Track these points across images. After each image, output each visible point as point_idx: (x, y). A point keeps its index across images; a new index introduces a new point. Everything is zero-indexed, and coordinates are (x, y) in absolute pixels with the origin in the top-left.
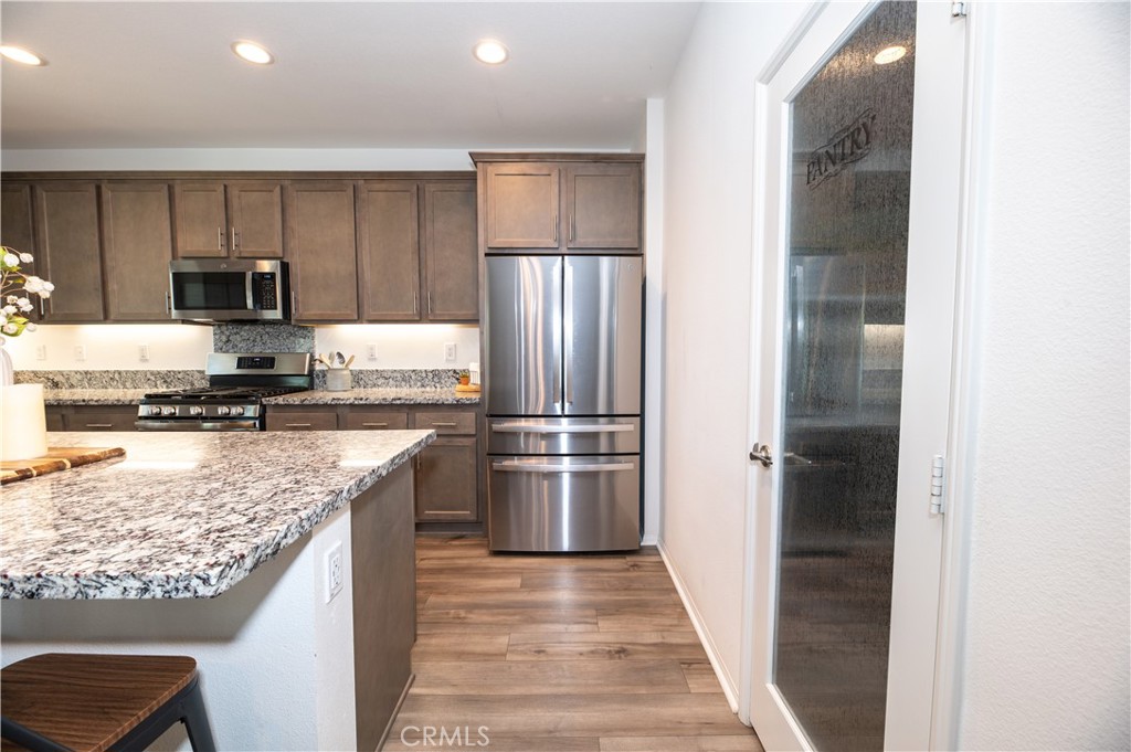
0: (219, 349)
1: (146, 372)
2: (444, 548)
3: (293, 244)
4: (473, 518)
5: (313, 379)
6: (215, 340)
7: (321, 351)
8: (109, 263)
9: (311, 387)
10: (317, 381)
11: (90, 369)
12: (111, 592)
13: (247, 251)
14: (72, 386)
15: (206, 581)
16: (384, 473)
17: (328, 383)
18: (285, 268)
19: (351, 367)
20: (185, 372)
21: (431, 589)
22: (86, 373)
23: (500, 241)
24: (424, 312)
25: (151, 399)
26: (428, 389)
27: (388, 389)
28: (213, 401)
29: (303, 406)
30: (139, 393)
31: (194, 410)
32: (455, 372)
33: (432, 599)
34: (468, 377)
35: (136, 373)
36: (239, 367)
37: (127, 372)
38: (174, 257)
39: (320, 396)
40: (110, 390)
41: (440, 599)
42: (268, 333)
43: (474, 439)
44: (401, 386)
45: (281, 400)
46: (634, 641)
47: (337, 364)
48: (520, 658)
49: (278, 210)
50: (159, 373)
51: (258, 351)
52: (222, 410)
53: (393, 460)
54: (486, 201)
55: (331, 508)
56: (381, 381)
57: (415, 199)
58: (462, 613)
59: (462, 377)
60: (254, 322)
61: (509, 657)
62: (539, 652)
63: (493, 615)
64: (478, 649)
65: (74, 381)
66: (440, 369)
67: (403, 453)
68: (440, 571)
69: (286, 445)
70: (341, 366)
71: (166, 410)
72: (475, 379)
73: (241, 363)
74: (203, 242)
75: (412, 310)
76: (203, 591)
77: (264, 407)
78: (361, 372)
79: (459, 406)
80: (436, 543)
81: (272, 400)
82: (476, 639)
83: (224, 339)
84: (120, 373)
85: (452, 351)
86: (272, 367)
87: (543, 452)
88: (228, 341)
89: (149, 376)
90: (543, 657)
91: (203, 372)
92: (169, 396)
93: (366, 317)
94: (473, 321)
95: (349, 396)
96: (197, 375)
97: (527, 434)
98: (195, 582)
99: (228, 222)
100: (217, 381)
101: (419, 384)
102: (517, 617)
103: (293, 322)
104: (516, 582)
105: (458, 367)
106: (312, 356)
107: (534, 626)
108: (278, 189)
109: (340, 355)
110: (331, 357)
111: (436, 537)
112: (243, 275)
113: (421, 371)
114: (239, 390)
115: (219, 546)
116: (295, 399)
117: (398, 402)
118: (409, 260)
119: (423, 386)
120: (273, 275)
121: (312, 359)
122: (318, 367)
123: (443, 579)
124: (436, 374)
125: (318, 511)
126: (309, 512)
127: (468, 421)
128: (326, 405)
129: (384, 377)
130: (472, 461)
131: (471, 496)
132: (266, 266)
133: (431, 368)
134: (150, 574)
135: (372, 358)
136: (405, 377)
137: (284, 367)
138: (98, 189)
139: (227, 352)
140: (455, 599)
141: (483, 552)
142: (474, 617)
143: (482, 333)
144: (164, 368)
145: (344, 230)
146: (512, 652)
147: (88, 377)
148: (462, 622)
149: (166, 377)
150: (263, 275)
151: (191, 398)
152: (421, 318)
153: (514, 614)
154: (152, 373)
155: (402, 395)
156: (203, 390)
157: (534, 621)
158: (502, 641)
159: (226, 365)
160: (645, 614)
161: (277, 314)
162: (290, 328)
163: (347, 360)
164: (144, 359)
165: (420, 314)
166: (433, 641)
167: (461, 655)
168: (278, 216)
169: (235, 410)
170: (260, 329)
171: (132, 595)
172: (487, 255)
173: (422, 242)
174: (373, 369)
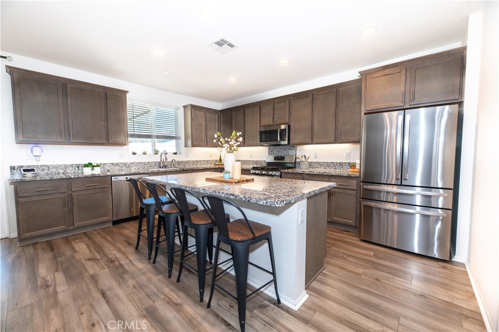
0: (269, 154)
2: (340, 233)
3: (292, 118)
4: (354, 224)
5: (295, 164)
6: (269, 151)
7: (299, 154)
8: (246, 130)
9: (295, 167)
10: (297, 165)
12: (261, 203)
13: (279, 122)
15: (277, 203)
16: (317, 193)
17: (301, 166)
18: (289, 127)
19: (308, 161)
20: (261, 161)
21: (333, 245)
23: (372, 107)
24: (337, 139)
25: (254, 168)
26: (337, 170)
27: (321, 169)
28: (268, 170)
29: (292, 173)
30: (251, 167)
31: (264, 172)
32: (349, 163)
33: (333, 248)
34: (355, 166)
35: (249, 161)
36: (275, 160)
38: (260, 127)
39: (298, 170)
40: (244, 166)
41: (337, 249)
42: (283, 148)
43: (356, 192)
44: (326, 168)
45: (286, 171)
46: (432, 295)
47: (304, 160)
48: (367, 278)
49: (288, 107)
50: (254, 161)
51: (280, 154)
52: (270, 173)
53: (320, 189)
54: (366, 91)
55: (302, 198)
56: (319, 166)
57: (335, 95)
58: (345, 256)
59: (353, 166)
60: (280, 145)
61: (362, 276)
62: (377, 280)
63: (358, 261)
64: (350, 269)
66: (343, 162)
67: (324, 188)
68: (338, 240)
69: (289, 182)
70: (305, 160)
71: (257, 172)
72: (358, 167)
73: (276, 158)
74: (267, 121)
75: (332, 139)
76: (277, 206)
77: (281, 172)
78: (312, 162)
79: (349, 177)
80: (337, 231)
81: (284, 171)
82: (350, 266)
83: (271, 151)
84: (246, 161)
85: (348, 155)
86: (284, 160)
87: (395, 202)
89: (252, 162)
90: (378, 282)
91: (265, 161)
92: (258, 168)
93: (314, 142)
94: (358, 142)
95: (307, 171)
96: (264, 162)
97: (388, 192)
98: (276, 203)
99: (274, 114)
100: (269, 164)
101: (334, 168)
102: (369, 265)
103: (291, 145)
104: (372, 254)
105: (351, 161)
106: (296, 156)
107: (376, 271)
108: (288, 101)
109: (305, 156)
110: (302, 157)
111: (337, 229)
112: (277, 130)
113: (335, 163)
114: (275, 167)
115: (279, 198)
116: (290, 171)
117: (325, 174)
118: (332, 119)
120: (285, 130)
121: (296, 158)
122: (298, 160)
123: (338, 243)
124: (341, 164)
125: (299, 196)
126: (297, 196)
127: (353, 184)
128: (300, 173)
129: (320, 164)
130: (355, 201)
131: (353, 215)
132: (283, 127)
133: (339, 162)
134: (268, 200)
135: (316, 157)
136: (328, 165)
137: (287, 160)
138: (244, 109)
139: (271, 155)
140: (342, 251)
141: (358, 239)
142: (350, 259)
143: (361, 147)
144: (256, 160)
145: (308, 111)
146: (364, 275)
148: (345, 259)
149: (256, 162)
150: (282, 129)
151: (263, 169)
152: (335, 141)
153: (368, 264)
155: (327, 172)
156: (265, 167)
157: (377, 269)
158: (361, 270)
159: (271, 159)
160: (443, 288)
161: (286, 142)
162: (289, 147)
163: (307, 158)
164: (251, 157)
165: (335, 140)
166: (333, 261)
167: (342, 268)
168: (288, 109)
169: (274, 173)
170: (281, 147)
171: (265, 204)
172: (365, 114)
173: (337, 112)
174: (316, 161)
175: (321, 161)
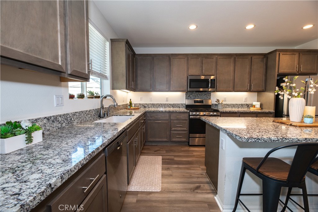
0: (186, 98)
1: (168, 104)
6: (186, 96)
11: (154, 103)
14: (149, 107)
20: (178, 104)
22: (153, 104)
26: (240, 109)
27: (229, 109)
32: (247, 104)
35: (165, 104)
37: (163, 104)
40: (159, 108)
42: (199, 94)
44: (233, 108)
50: (171, 104)
65: (149, 106)
66: (243, 103)
73: (195, 102)
74: (195, 71)
84: (161, 104)
85: (246, 99)
86: (203, 103)
88: (189, 96)
89: (168, 105)
96: (181, 105)
101: (237, 107)
108: (215, 58)
113: (238, 104)
119: (238, 108)
124: (242, 105)
129: (228, 105)
132: (212, 77)
135: (225, 101)
136: (234, 106)
139: (189, 99)
147: (153, 105)
149: (173, 105)
154: (169, 104)
164: (167, 101)
170: (197, 93)
174: (226, 103)
175: (229, 103)
